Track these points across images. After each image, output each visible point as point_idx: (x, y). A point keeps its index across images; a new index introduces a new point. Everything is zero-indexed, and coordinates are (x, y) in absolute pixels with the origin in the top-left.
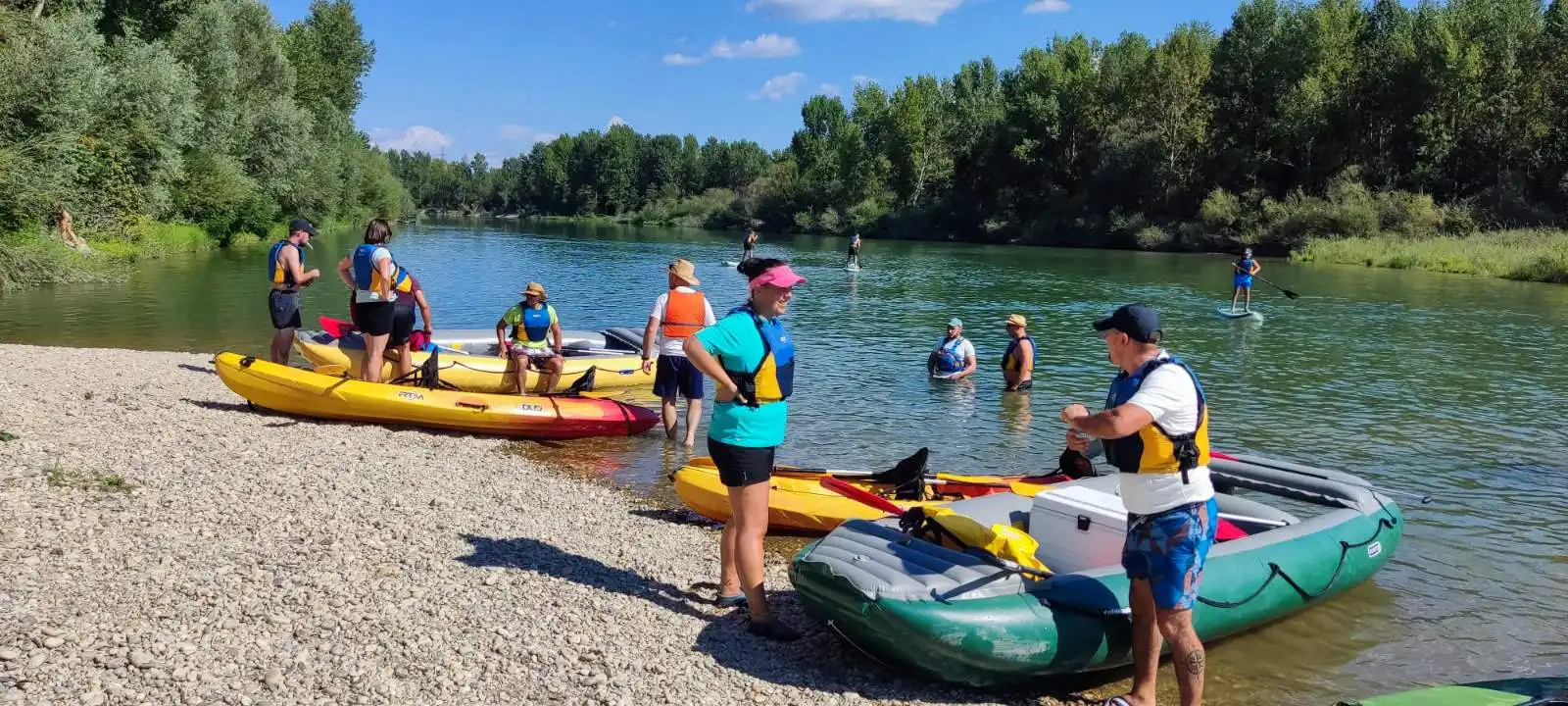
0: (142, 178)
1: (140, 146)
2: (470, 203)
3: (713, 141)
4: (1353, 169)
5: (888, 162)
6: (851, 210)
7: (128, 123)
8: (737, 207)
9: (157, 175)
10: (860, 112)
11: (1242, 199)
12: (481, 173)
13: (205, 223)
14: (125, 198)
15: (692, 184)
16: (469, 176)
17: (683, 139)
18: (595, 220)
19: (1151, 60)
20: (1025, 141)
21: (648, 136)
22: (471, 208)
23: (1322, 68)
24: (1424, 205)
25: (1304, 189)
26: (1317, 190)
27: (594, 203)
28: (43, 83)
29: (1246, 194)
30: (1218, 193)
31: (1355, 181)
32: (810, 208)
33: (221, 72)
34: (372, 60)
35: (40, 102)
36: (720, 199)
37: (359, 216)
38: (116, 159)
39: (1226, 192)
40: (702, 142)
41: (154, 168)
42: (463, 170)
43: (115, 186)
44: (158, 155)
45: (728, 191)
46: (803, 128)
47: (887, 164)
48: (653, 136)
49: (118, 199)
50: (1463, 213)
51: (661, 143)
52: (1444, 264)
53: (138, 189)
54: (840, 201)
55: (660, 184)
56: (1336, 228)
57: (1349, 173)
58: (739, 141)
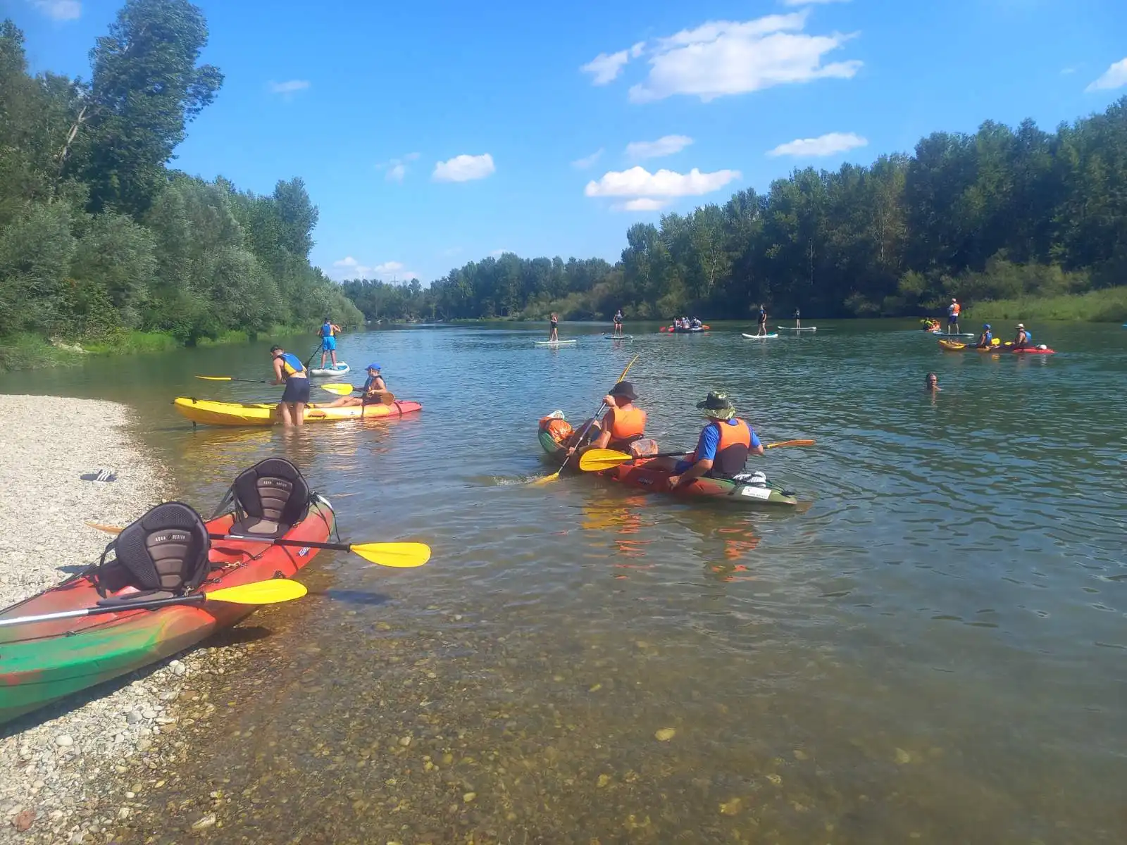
0: (118, 303)
1: (116, 284)
2: (409, 313)
3: (572, 260)
4: (1003, 251)
5: (685, 267)
6: (659, 302)
7: (107, 269)
8: (585, 305)
9: (129, 301)
10: (666, 233)
11: (927, 277)
12: (417, 293)
13: (171, 332)
14: (106, 317)
15: (558, 290)
16: (409, 295)
17: (552, 260)
18: (495, 320)
19: (862, 181)
20: (774, 245)
21: (528, 260)
22: (411, 317)
23: (980, 180)
24: (1056, 273)
25: (971, 268)
26: (980, 268)
27: (492, 309)
28: (33, 245)
29: (929, 273)
30: (910, 273)
31: (1004, 259)
32: (634, 302)
33: (181, 233)
34: (317, 219)
35: (33, 258)
36: (574, 301)
37: (311, 324)
38: (99, 293)
39: (916, 272)
40: (565, 261)
41: (128, 296)
42: (404, 291)
43: (98, 309)
44: (129, 288)
45: (580, 294)
46: (629, 246)
47: (684, 268)
48: (532, 259)
49: (102, 317)
50: (1083, 276)
51: (536, 264)
52: (1055, 314)
53: (115, 311)
54: (652, 296)
55: (537, 292)
56: (994, 294)
57: (1000, 254)
58: (591, 258)
